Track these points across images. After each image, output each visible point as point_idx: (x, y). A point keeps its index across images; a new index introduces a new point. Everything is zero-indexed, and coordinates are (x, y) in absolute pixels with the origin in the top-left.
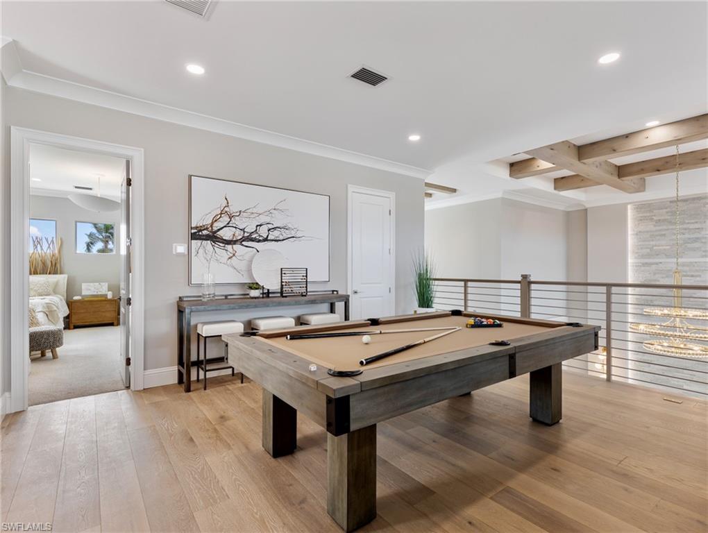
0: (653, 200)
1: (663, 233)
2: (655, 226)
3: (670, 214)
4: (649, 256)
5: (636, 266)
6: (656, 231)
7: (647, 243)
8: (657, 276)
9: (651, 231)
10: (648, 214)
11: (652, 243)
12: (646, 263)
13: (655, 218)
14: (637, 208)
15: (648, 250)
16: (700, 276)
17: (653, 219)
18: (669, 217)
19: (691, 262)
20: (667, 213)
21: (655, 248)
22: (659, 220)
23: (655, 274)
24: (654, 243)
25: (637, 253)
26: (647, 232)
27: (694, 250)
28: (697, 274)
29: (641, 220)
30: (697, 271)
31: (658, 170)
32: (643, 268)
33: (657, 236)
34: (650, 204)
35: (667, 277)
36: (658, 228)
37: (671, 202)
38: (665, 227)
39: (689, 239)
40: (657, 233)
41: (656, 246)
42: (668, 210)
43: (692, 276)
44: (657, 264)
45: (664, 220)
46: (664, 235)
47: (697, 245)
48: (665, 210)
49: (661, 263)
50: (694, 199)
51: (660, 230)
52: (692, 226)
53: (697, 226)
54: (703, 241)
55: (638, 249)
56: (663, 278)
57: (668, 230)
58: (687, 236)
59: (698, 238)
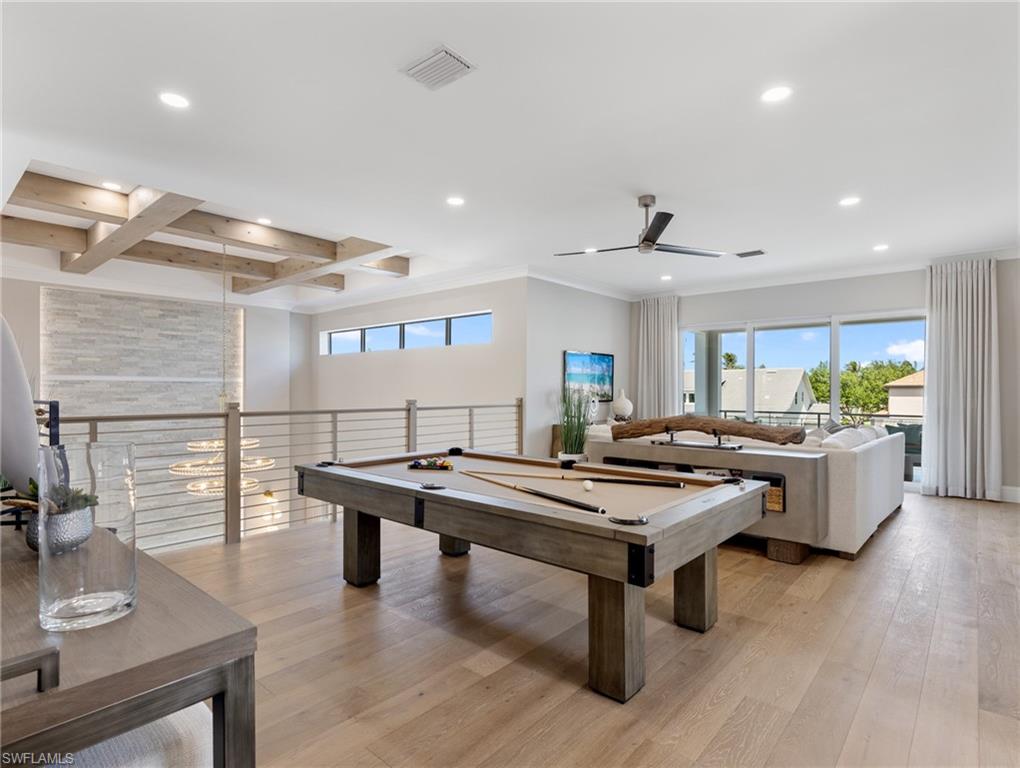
0: (79, 288)
1: (92, 338)
2: (80, 327)
3: (100, 313)
4: (71, 370)
5: (50, 386)
6: (81, 334)
7: (68, 351)
8: (83, 400)
9: (74, 334)
10: (68, 307)
11: (74, 351)
12: (66, 382)
13: (80, 315)
14: (51, 294)
15: (69, 362)
16: (136, 399)
17: (76, 315)
18: (99, 317)
19: (128, 382)
20: (97, 309)
21: (79, 359)
22: (86, 319)
23: (79, 397)
24: (79, 352)
25: (50, 365)
26: (68, 334)
27: (129, 365)
28: (133, 396)
29: (59, 313)
30: (133, 393)
31: (170, 261)
32: (60, 389)
33: (84, 341)
34: (72, 293)
35: (97, 402)
36: (84, 330)
37: (102, 296)
38: (93, 330)
39: (125, 350)
40: (83, 338)
41: (81, 356)
42: (98, 306)
43: (128, 400)
44: (82, 383)
45: (94, 320)
46: (93, 341)
47: (133, 359)
48: (94, 306)
49: (88, 381)
50: (130, 299)
51: (87, 334)
52: (128, 334)
53: (134, 334)
54: (141, 354)
55: (53, 358)
56: (90, 403)
57: (98, 334)
58: (122, 346)
59: (134, 350)
